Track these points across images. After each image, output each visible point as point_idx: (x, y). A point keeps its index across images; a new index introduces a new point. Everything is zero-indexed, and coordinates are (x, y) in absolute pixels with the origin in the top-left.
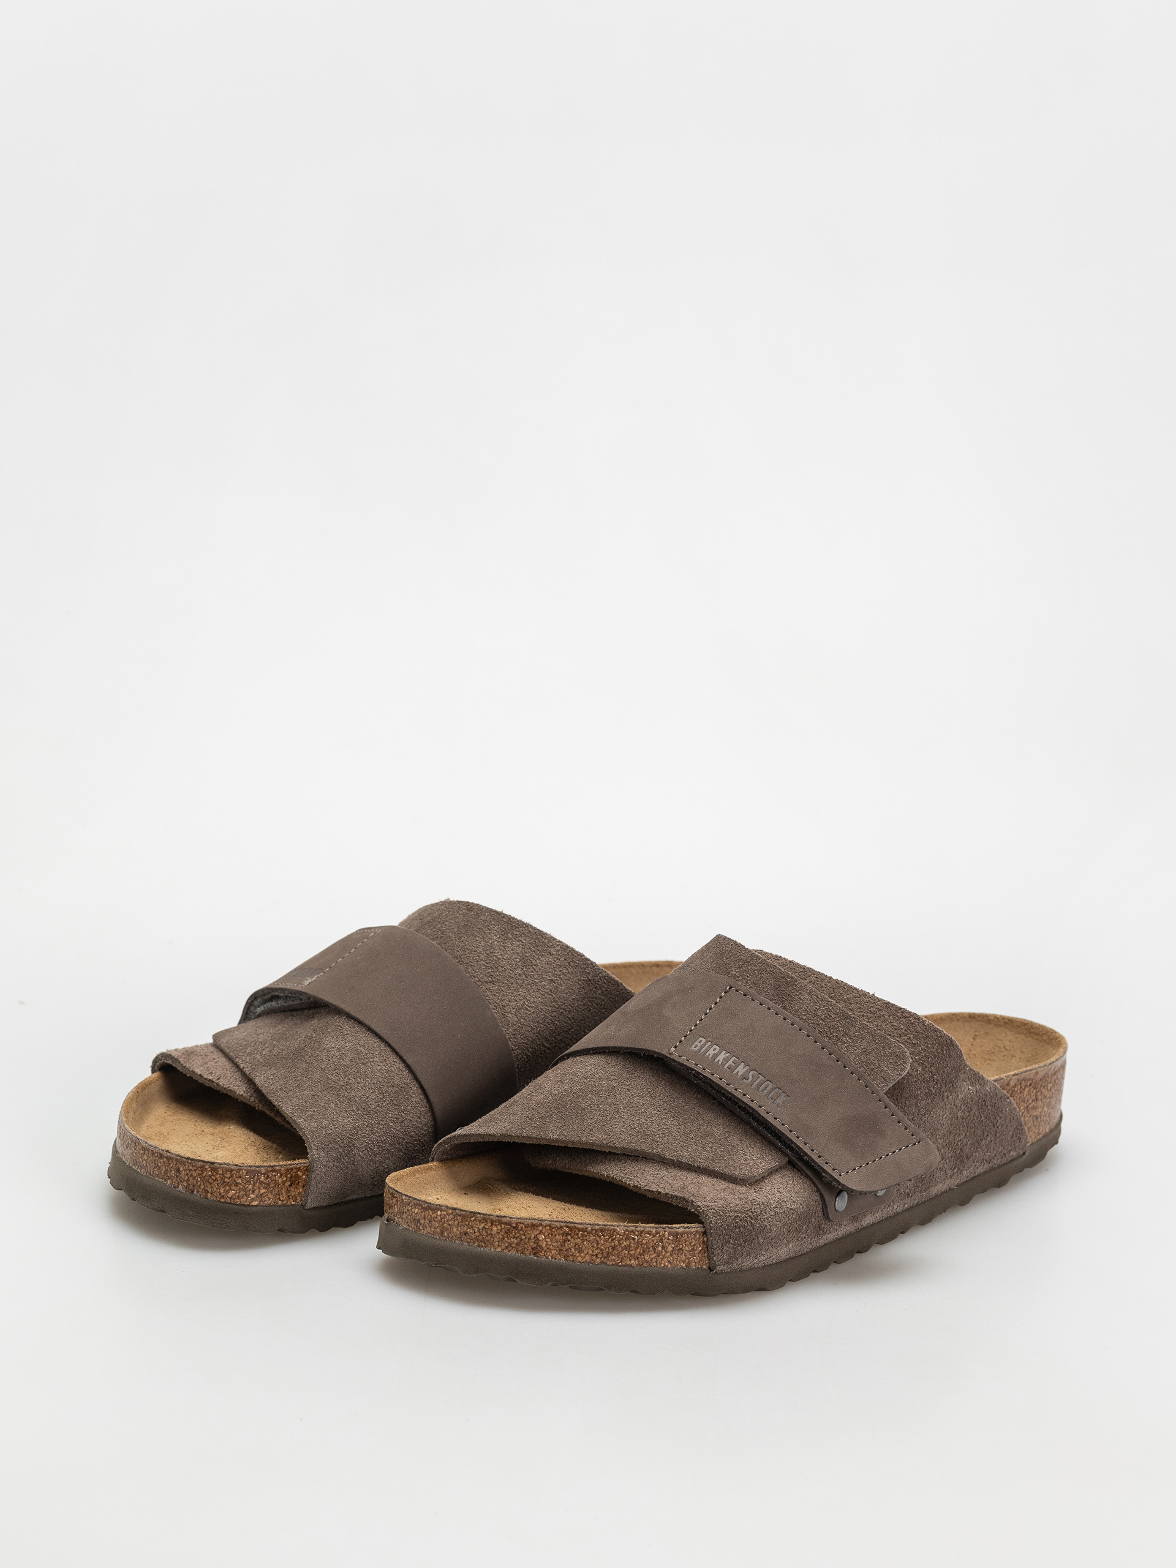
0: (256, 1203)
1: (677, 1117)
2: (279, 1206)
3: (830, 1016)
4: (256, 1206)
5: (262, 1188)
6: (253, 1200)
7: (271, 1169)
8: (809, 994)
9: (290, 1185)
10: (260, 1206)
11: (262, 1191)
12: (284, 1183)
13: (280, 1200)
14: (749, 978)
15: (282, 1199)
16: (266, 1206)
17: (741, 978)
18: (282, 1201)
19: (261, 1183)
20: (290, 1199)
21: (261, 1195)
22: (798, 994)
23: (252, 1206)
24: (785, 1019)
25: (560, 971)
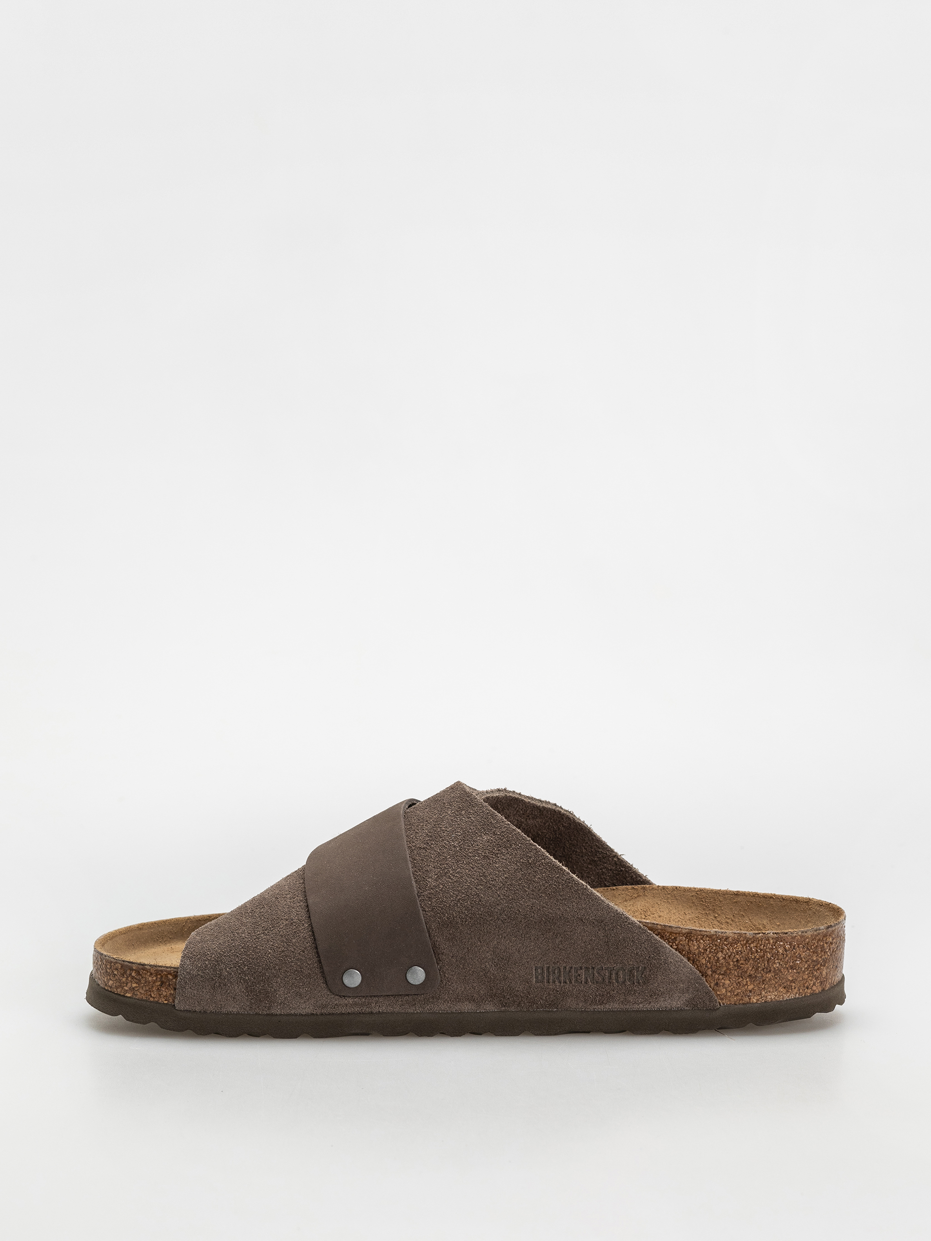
0: (128, 995)
2: (151, 1002)
4: (130, 997)
5: (133, 982)
6: (126, 991)
7: (141, 967)
9: (161, 985)
10: (133, 998)
11: (134, 985)
12: (154, 982)
13: (151, 997)
15: (153, 996)
16: (138, 999)
18: (154, 998)
19: (133, 978)
20: (161, 997)
21: (133, 988)
23: (127, 997)
25: (499, 850)
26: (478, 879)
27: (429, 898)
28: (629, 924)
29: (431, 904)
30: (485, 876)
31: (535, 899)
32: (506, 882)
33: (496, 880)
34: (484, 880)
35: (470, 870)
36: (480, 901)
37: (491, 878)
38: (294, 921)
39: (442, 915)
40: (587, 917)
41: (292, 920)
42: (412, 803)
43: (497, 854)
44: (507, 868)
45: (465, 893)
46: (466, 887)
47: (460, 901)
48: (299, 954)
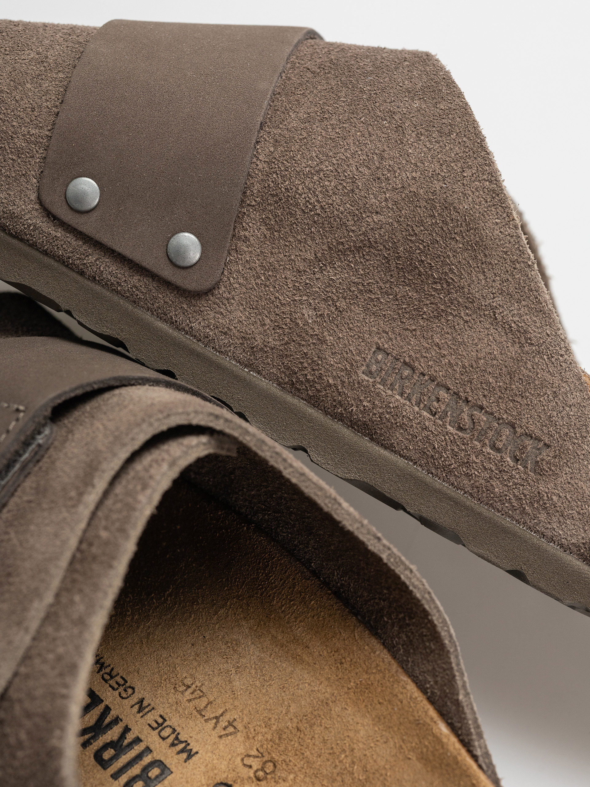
26: (368, 156)
27: (276, 141)
28: (565, 361)
29: (273, 153)
30: (382, 158)
31: (442, 237)
32: (409, 185)
33: (395, 172)
34: (377, 163)
35: (363, 136)
36: (353, 191)
37: (390, 166)
38: (48, 60)
39: (280, 180)
40: (505, 313)
41: (47, 57)
42: (312, 35)
43: (422, 135)
44: (424, 164)
45: (336, 166)
46: (344, 157)
47: (322, 174)
48: (24, 110)
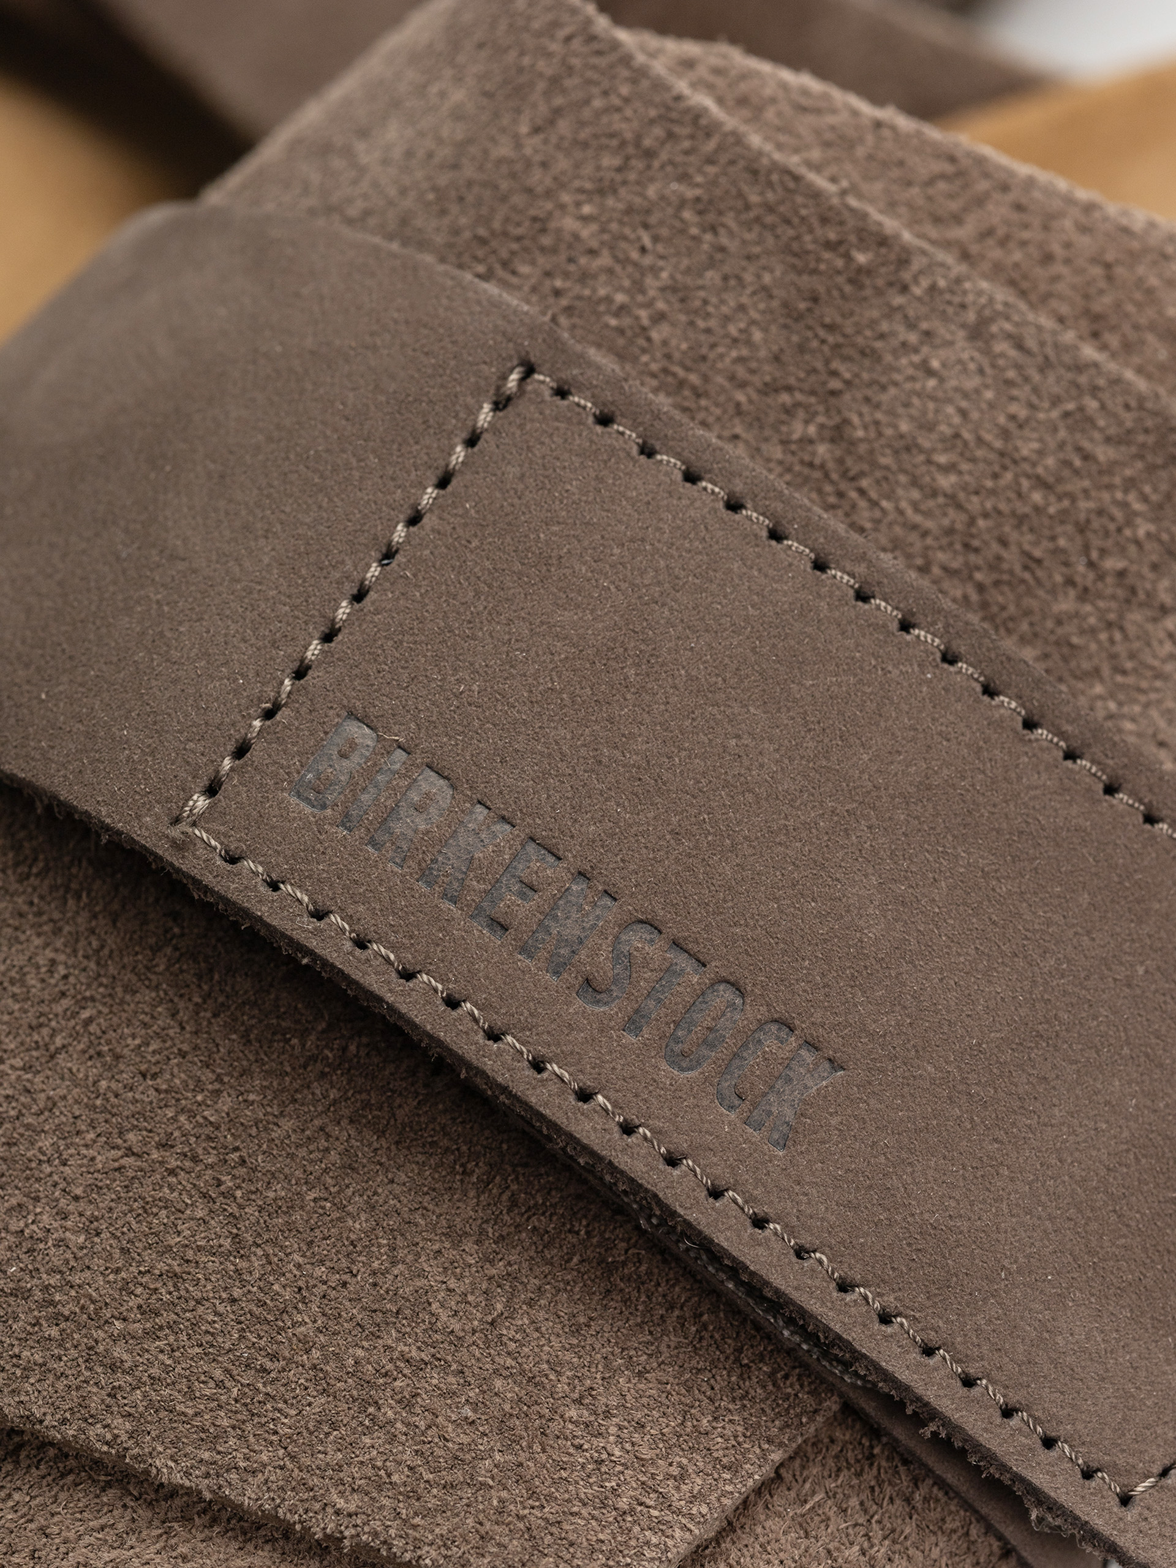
1: (229, 1195)
3: (1087, 457)
8: (977, 333)
14: (647, 261)
17: (605, 260)
22: (913, 338)
24: (820, 566)
